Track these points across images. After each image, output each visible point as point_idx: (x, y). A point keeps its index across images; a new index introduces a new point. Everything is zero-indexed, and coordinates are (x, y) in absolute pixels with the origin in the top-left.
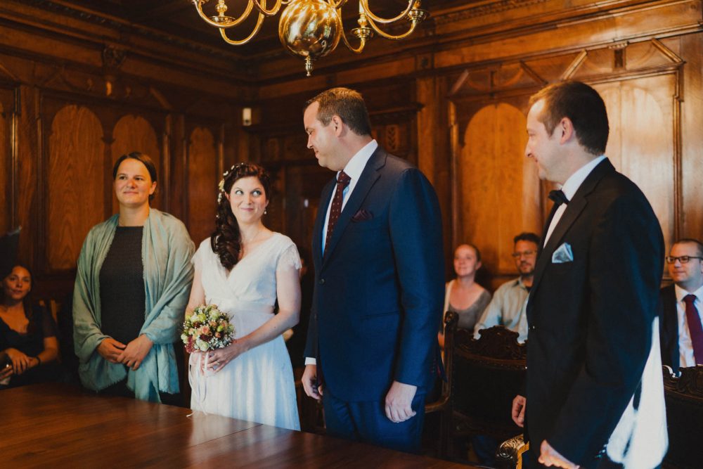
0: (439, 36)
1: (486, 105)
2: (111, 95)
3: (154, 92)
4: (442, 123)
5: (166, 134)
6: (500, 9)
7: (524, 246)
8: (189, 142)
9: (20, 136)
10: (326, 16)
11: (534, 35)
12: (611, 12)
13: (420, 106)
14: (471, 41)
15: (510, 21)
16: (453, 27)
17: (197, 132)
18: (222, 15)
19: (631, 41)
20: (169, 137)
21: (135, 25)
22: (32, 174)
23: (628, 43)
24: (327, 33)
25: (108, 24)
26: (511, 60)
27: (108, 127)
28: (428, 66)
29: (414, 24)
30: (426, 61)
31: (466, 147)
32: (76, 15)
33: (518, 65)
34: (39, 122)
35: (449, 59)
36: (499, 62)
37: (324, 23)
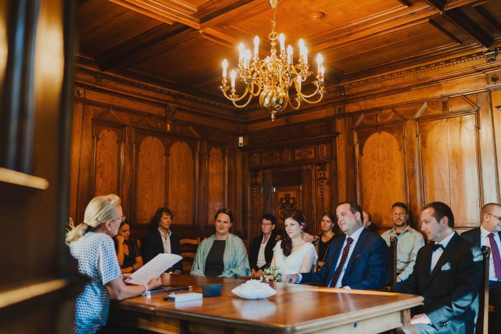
0: (347, 96)
1: (374, 132)
2: (169, 131)
3: (191, 128)
4: (350, 142)
5: (197, 151)
6: (380, 81)
7: (398, 210)
8: (209, 156)
9: (125, 153)
10: (280, 94)
11: (399, 94)
12: (439, 81)
13: (338, 134)
14: (365, 98)
15: (385, 87)
16: (355, 91)
17: (214, 150)
18: (233, 94)
19: (451, 97)
20: (199, 153)
21: (182, 94)
22: (130, 172)
23: (449, 98)
24: (281, 102)
25: (169, 94)
26: (387, 108)
27: (167, 148)
28: (342, 112)
29: (322, 96)
30: (340, 109)
31: (364, 156)
32: (153, 90)
33: (391, 110)
34: (134, 146)
35: (352, 108)
36: (381, 109)
37: (280, 97)
